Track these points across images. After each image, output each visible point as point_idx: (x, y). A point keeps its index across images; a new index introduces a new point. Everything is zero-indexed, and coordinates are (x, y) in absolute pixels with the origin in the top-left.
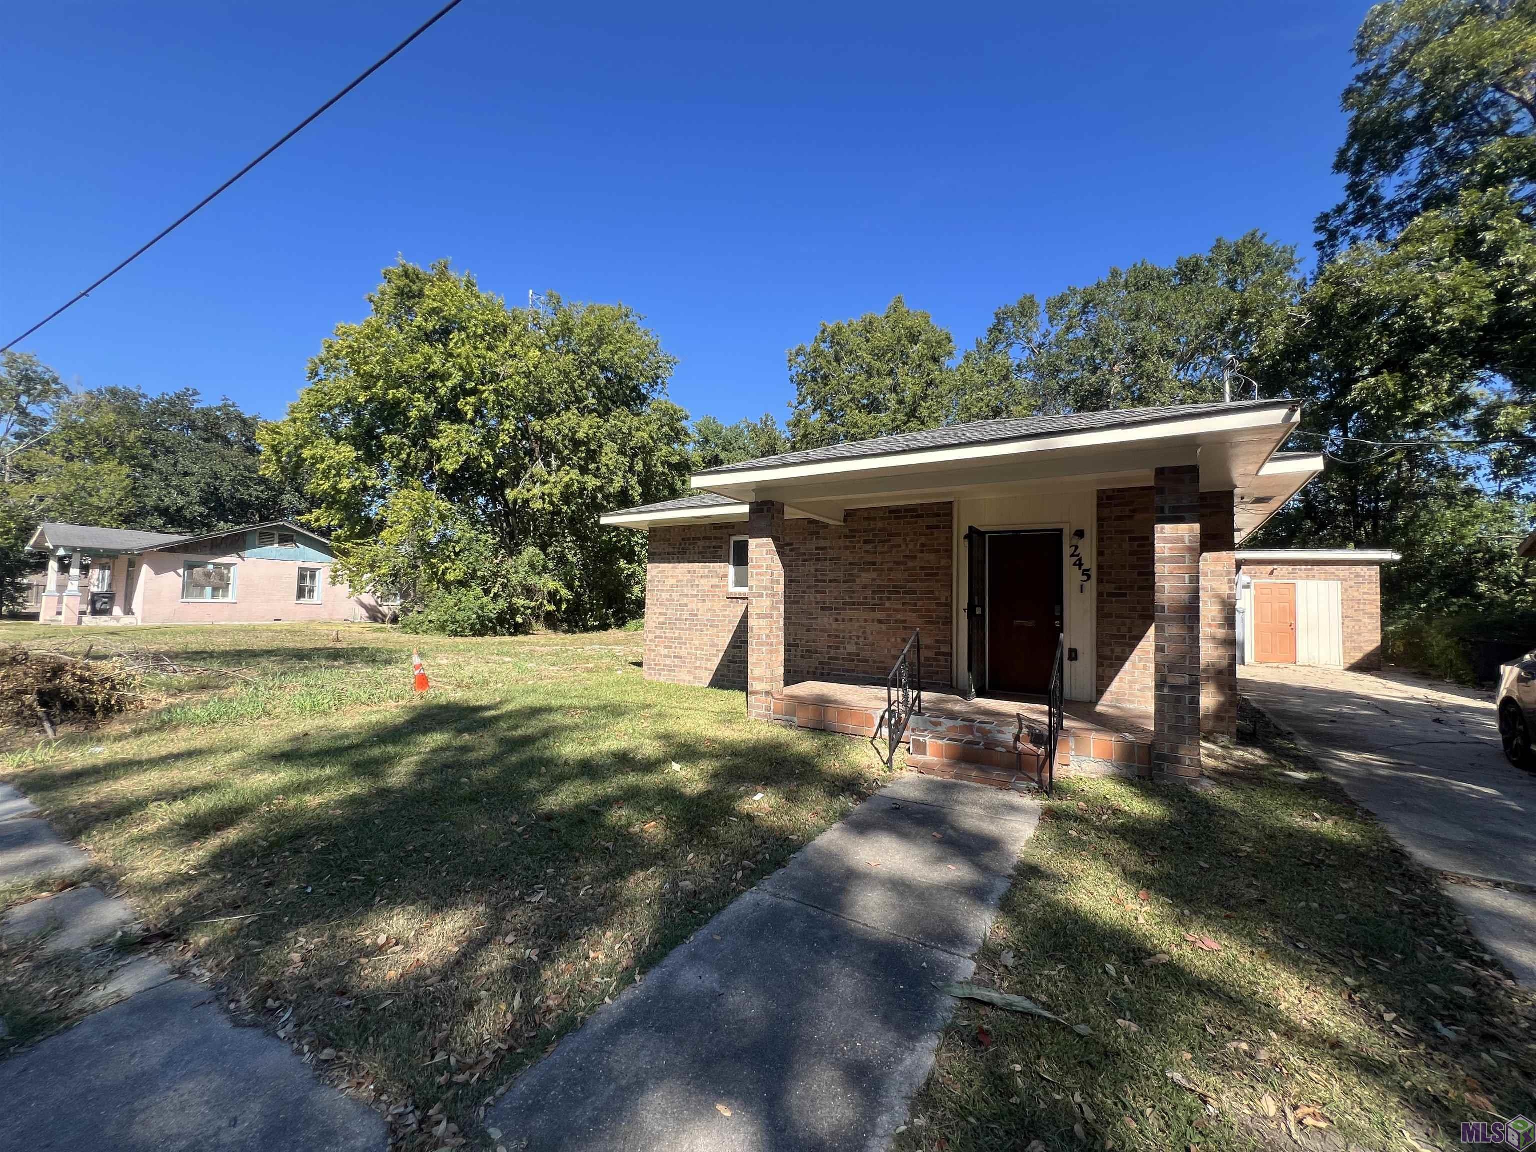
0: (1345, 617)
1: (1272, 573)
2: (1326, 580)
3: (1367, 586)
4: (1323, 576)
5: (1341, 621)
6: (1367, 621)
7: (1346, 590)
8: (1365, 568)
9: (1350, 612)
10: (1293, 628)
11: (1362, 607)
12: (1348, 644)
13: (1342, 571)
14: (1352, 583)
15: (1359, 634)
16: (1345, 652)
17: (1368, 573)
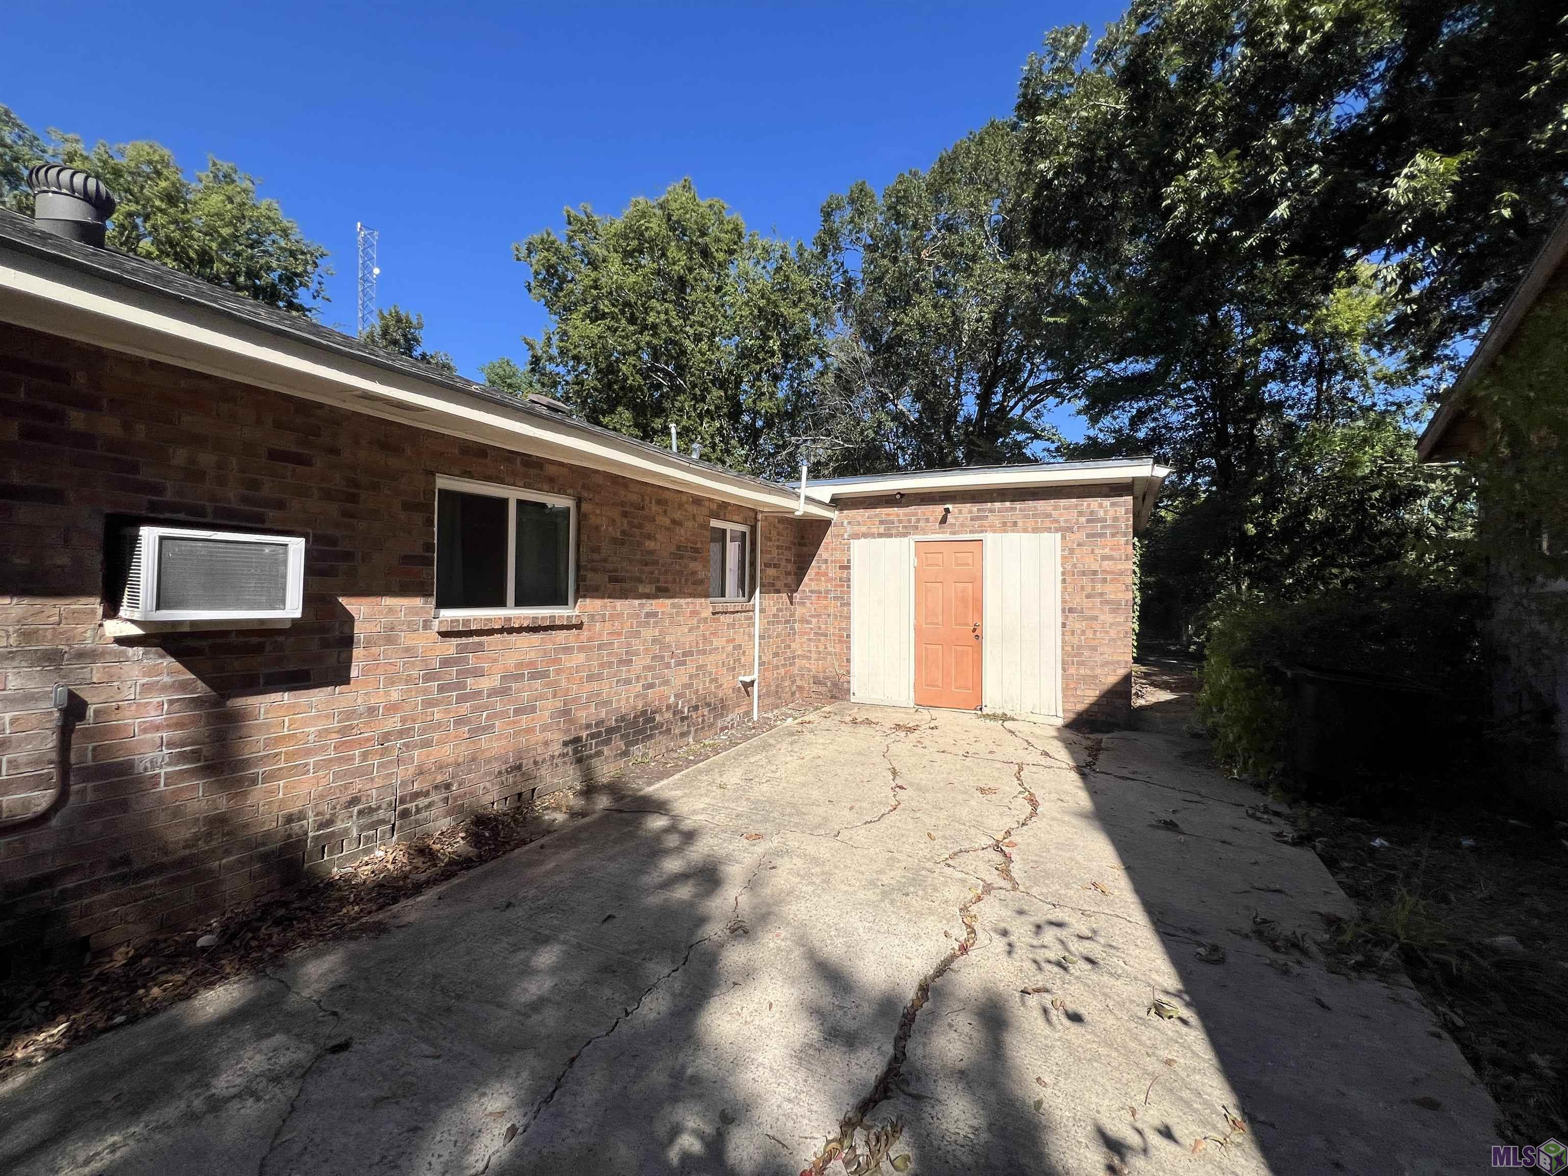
0: (1068, 611)
1: (944, 521)
2: (1035, 530)
3: (1109, 541)
4: (1030, 523)
5: (1060, 620)
6: (1108, 618)
7: (1072, 551)
8: (1107, 502)
9: (1078, 600)
10: (977, 634)
11: (1099, 588)
12: (1072, 671)
13: (1064, 508)
14: (1081, 536)
15: (1094, 649)
16: (1065, 689)
17: (1111, 513)
